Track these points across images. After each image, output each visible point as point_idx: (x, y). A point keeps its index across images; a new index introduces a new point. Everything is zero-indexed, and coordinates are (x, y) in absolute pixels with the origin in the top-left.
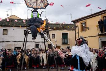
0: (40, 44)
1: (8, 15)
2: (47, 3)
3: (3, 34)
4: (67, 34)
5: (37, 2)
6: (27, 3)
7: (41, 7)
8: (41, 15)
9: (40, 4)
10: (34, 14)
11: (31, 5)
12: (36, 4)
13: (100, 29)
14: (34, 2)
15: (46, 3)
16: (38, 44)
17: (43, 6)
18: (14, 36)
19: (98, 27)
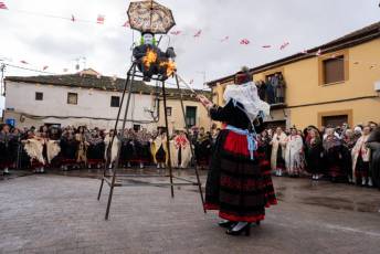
1: (78, 67)
3: (68, 102)
4: (194, 109)
5: (151, 19)
9: (158, 24)
11: (140, 25)
14: (145, 19)
17: (163, 29)
18: (90, 108)
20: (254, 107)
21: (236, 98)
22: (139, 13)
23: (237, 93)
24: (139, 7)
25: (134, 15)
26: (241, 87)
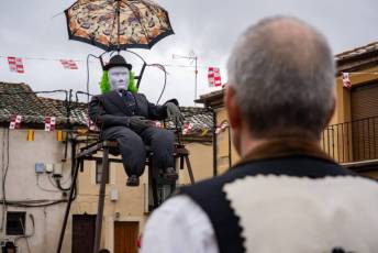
0: (29, 211)
2: (162, 28)
6: (72, 20)
7: (131, 40)
8: (139, 78)
9: (129, 29)
10: (117, 78)
11: (88, 31)
15: (157, 26)
16: (24, 214)
22: (91, 9)
25: (79, 13)
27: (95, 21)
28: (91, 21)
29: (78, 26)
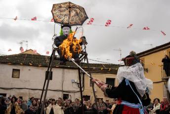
3: (13, 77)
4: (113, 80)
5: (70, 15)
6: (54, 15)
7: (75, 23)
9: (75, 18)
10: (65, 31)
11: (61, 20)
12: (68, 18)
13: (165, 71)
14: (65, 15)
15: (83, 17)
16: (68, 95)
17: (79, 22)
18: (29, 81)
19: (163, 67)
20: (142, 84)
21: (127, 77)
22: (61, 11)
23: (128, 74)
24: (60, 7)
25: (57, 12)
26: (131, 69)
27: (63, 16)
28: (61, 16)
29: (57, 18)
